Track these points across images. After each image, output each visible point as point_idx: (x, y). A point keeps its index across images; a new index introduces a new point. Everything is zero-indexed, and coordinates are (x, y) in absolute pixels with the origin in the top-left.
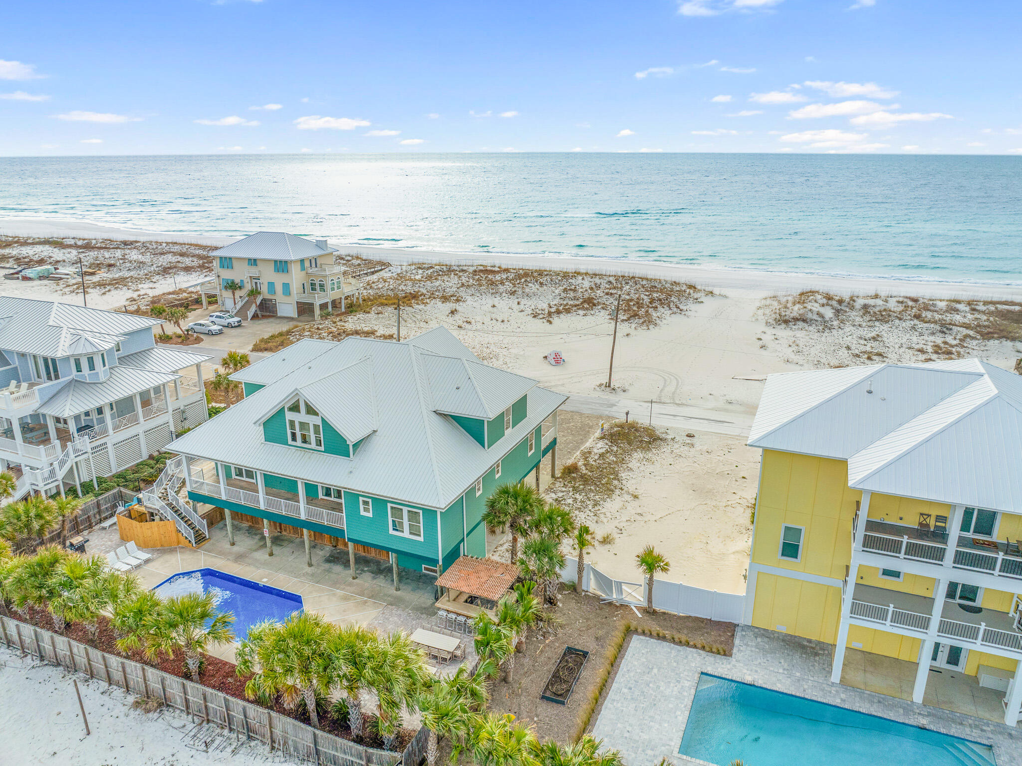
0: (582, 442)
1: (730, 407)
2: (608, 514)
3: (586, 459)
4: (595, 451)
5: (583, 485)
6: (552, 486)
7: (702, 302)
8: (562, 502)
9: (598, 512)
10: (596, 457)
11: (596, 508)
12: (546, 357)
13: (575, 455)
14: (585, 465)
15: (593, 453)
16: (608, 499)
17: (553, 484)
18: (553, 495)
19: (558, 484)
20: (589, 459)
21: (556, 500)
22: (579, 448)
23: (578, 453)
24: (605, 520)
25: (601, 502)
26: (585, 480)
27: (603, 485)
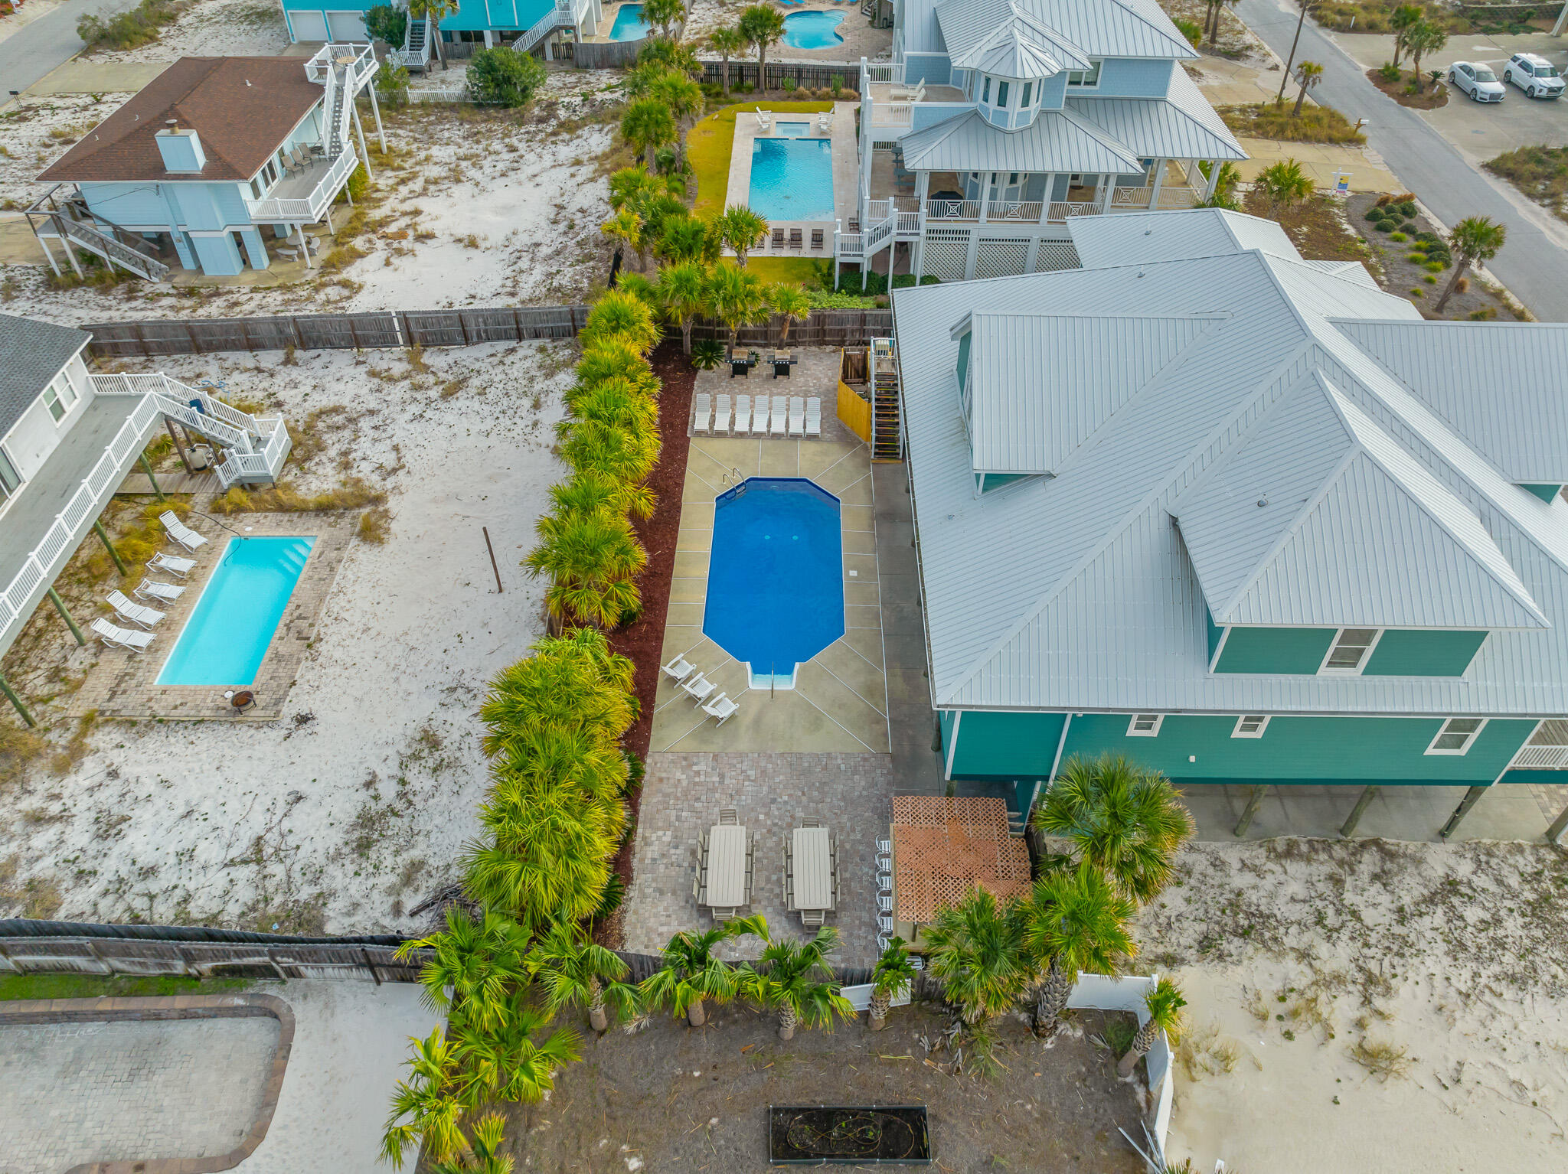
2: (1501, 1025)
6: (1502, 850)
8: (1455, 900)
9: (1488, 997)
11: (1501, 987)
17: (1517, 849)
18: (1465, 868)
19: (1523, 860)
21: (1452, 883)
24: (1467, 1026)
25: (1538, 989)
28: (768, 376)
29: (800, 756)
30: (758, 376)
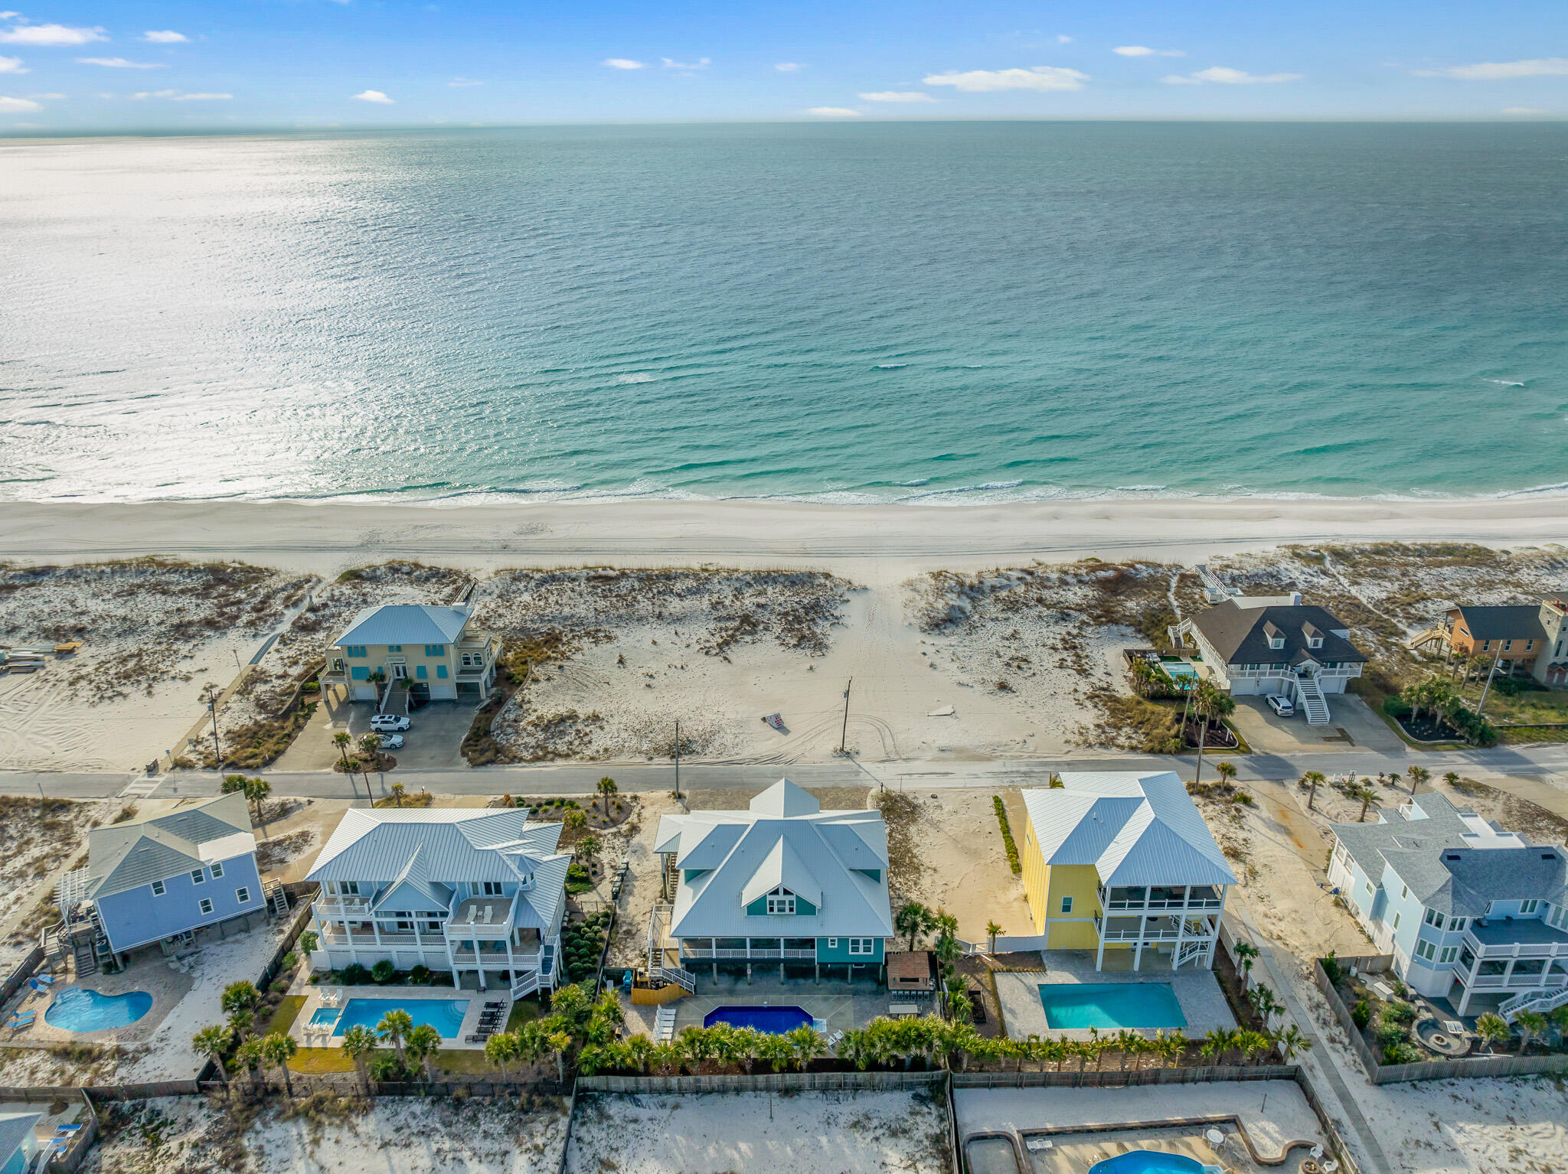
1: (942, 754)
7: (848, 601)
12: (764, 719)
27: (909, 865)
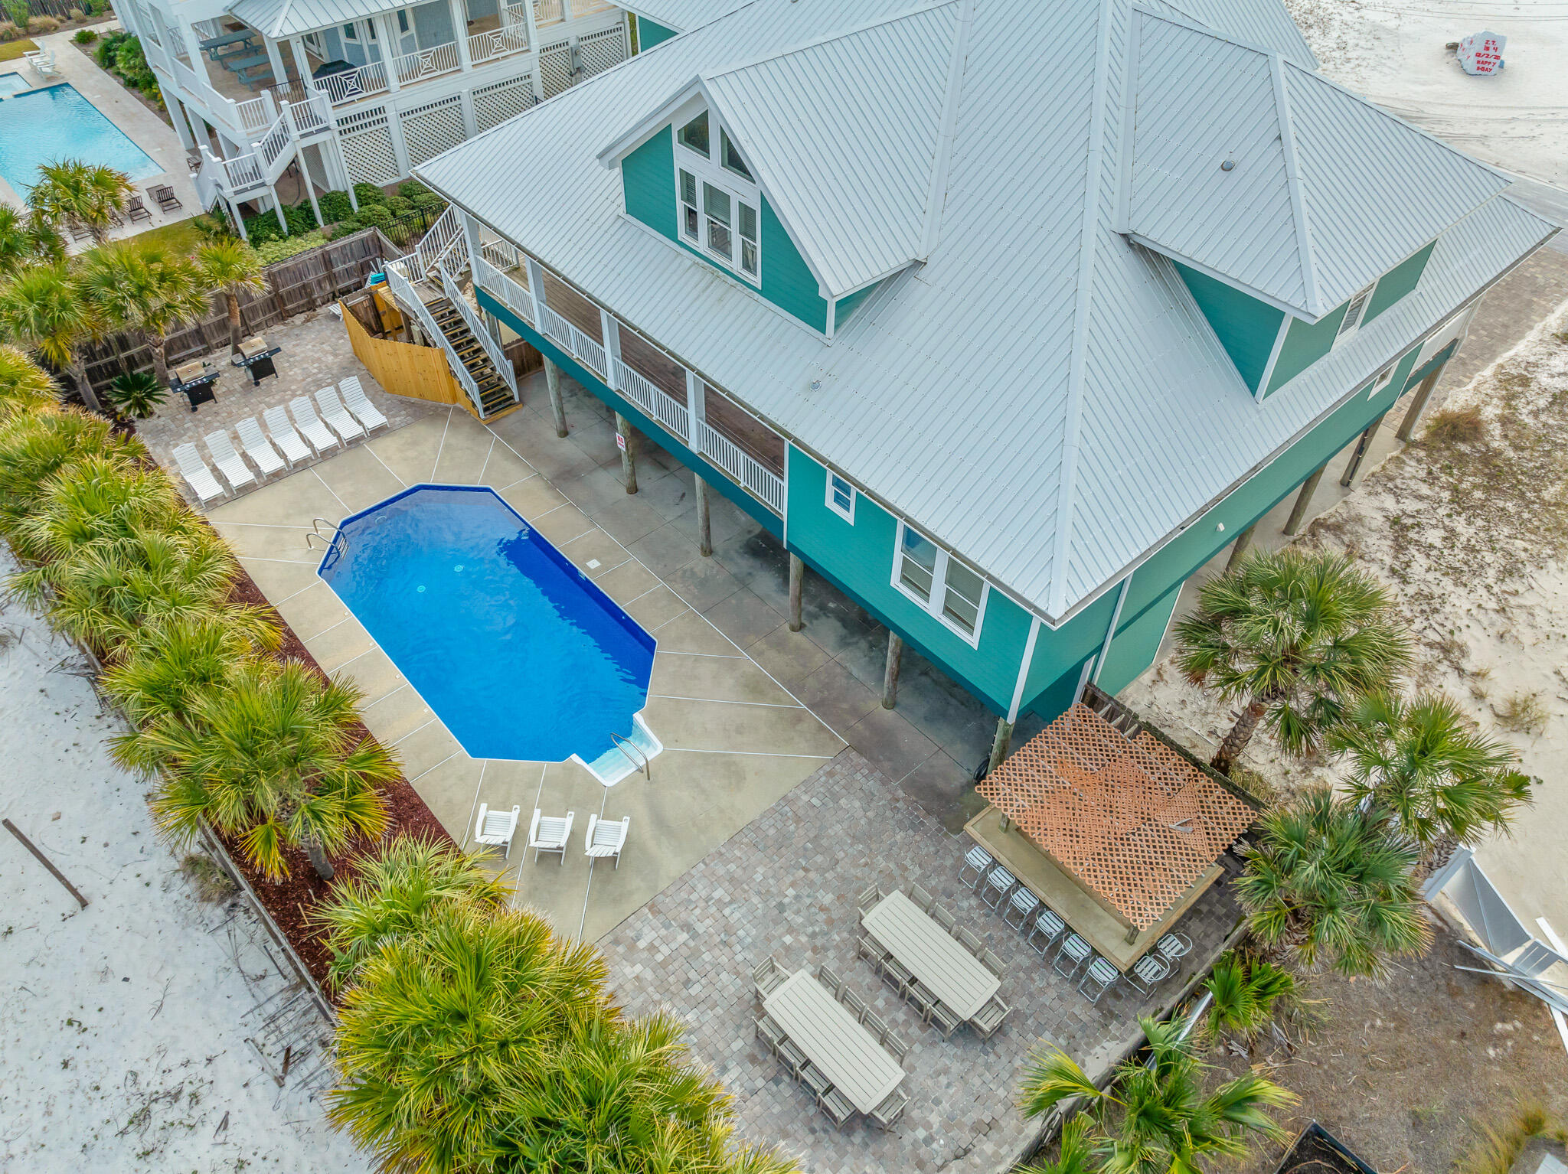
0: (1507, 336)
2: (1541, 617)
3: (1509, 399)
4: (1544, 379)
5: (1487, 489)
6: (1392, 470)
8: (1412, 535)
9: (1513, 601)
10: (1542, 403)
11: (1510, 585)
12: (1453, 47)
13: (1477, 377)
14: (1504, 421)
15: (1534, 386)
16: (1552, 564)
17: (1398, 461)
18: (1389, 502)
19: (1411, 468)
20: (1520, 403)
21: (1395, 522)
22: (1494, 355)
23: (1488, 371)
24: (1527, 636)
25: (1529, 568)
26: (1495, 472)
27: (1544, 503)
28: (246, 387)
29: (754, 826)
30: (230, 392)
